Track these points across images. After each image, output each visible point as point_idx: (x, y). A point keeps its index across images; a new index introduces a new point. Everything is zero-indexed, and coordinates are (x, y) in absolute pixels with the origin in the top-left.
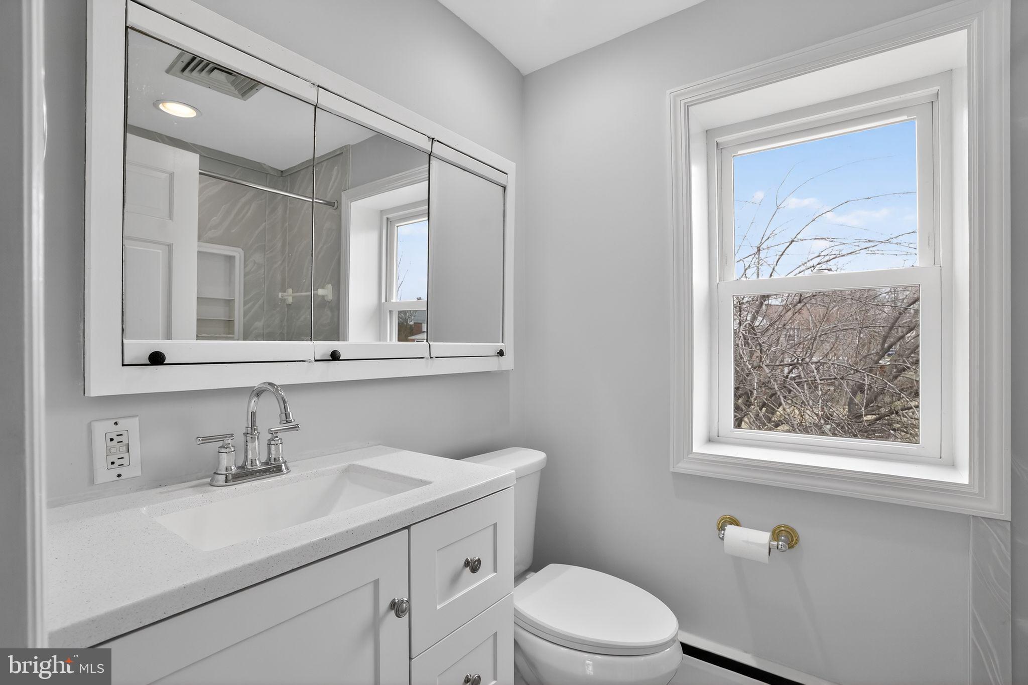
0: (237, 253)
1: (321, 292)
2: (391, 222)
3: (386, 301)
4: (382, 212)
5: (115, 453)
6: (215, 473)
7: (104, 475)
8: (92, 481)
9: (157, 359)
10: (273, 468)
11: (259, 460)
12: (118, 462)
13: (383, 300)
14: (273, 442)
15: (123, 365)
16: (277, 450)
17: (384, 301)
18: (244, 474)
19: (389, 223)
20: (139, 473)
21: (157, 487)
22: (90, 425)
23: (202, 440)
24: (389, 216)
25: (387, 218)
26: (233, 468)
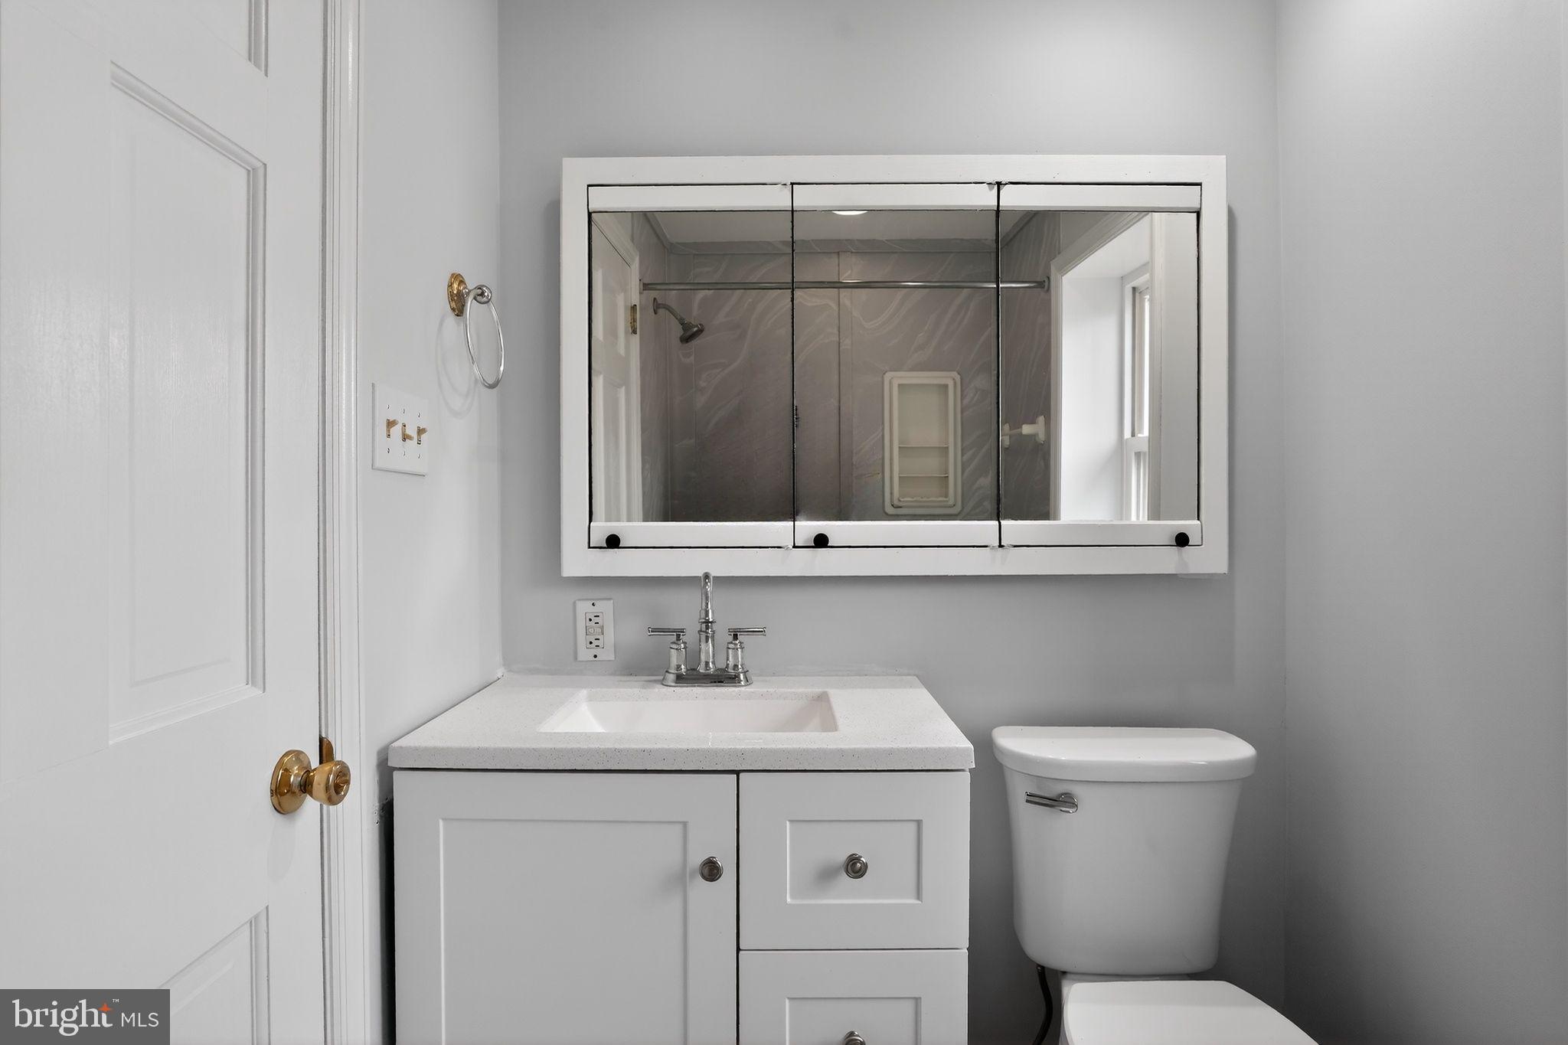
0: (949, 378)
1: (1027, 429)
2: (1140, 293)
3: (1133, 435)
4: (1123, 279)
5: (591, 634)
6: (667, 672)
7: (585, 654)
8: (576, 658)
9: (613, 542)
10: (724, 678)
11: (713, 663)
12: (596, 643)
13: (1127, 434)
14: (731, 646)
15: (589, 547)
16: (736, 657)
17: (1130, 436)
18: (691, 677)
19: (1137, 294)
20: (612, 658)
21: (628, 675)
22: (575, 603)
23: (652, 632)
24: (1135, 284)
25: (1134, 289)
26: (683, 667)
